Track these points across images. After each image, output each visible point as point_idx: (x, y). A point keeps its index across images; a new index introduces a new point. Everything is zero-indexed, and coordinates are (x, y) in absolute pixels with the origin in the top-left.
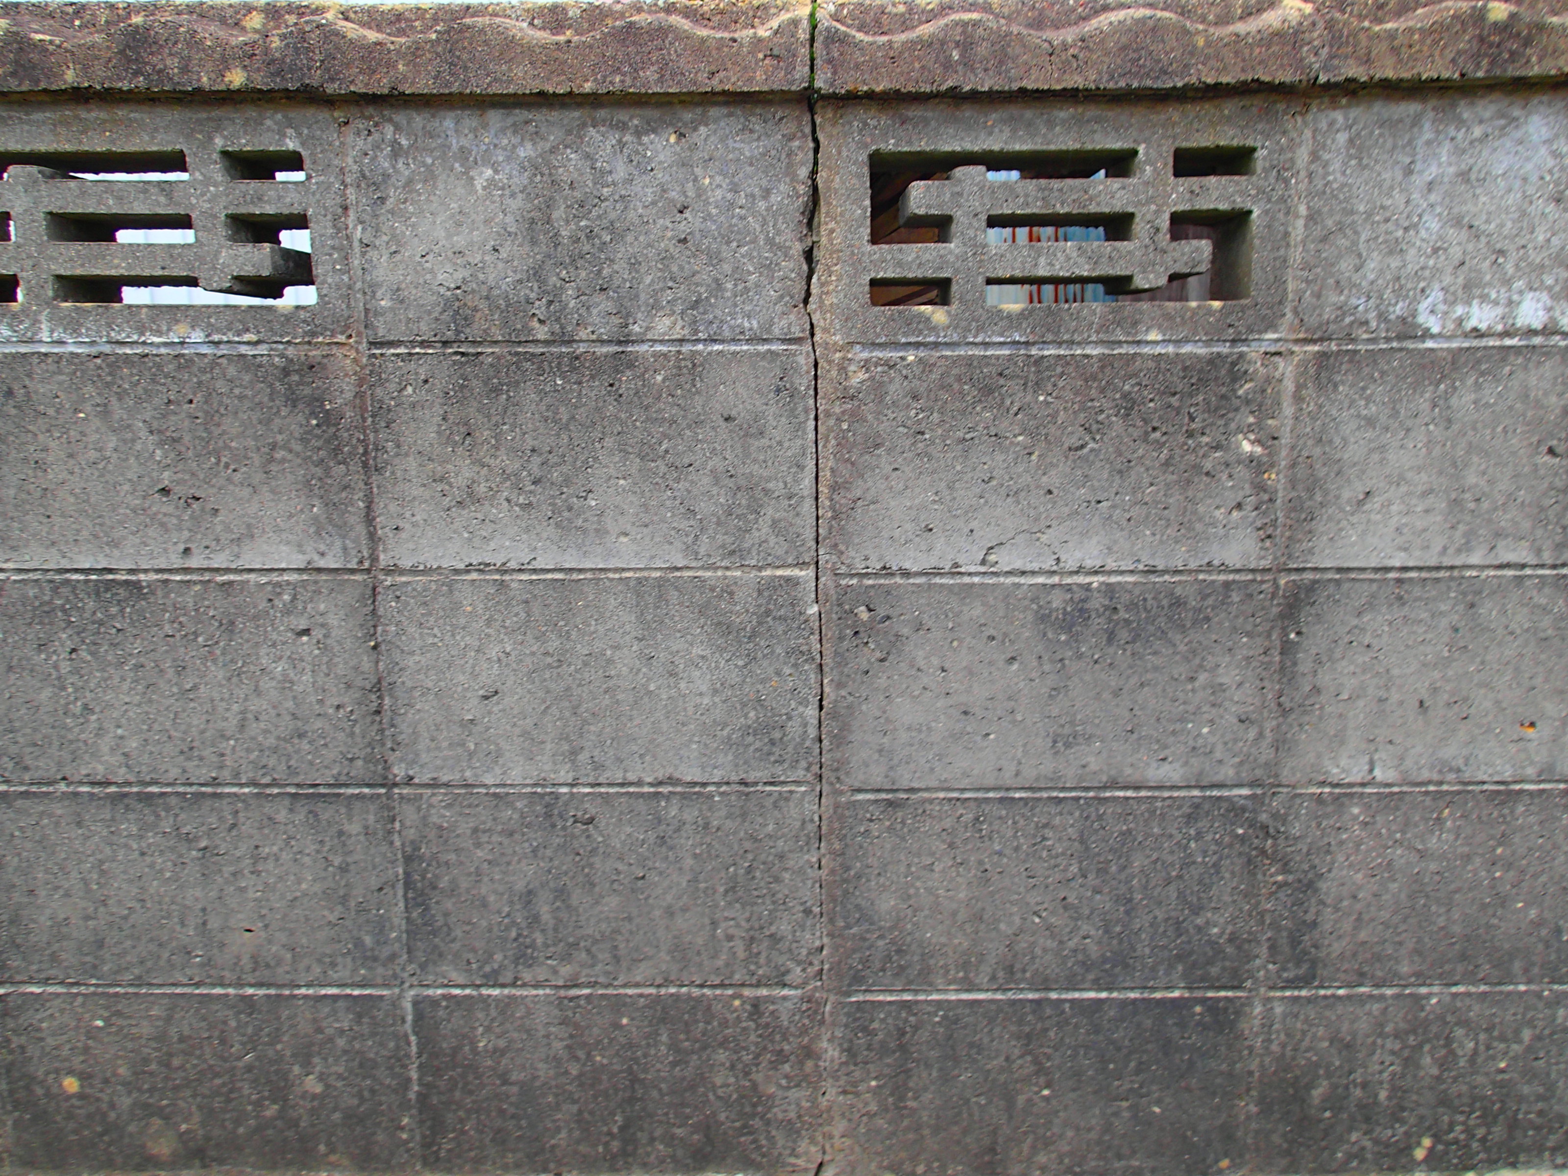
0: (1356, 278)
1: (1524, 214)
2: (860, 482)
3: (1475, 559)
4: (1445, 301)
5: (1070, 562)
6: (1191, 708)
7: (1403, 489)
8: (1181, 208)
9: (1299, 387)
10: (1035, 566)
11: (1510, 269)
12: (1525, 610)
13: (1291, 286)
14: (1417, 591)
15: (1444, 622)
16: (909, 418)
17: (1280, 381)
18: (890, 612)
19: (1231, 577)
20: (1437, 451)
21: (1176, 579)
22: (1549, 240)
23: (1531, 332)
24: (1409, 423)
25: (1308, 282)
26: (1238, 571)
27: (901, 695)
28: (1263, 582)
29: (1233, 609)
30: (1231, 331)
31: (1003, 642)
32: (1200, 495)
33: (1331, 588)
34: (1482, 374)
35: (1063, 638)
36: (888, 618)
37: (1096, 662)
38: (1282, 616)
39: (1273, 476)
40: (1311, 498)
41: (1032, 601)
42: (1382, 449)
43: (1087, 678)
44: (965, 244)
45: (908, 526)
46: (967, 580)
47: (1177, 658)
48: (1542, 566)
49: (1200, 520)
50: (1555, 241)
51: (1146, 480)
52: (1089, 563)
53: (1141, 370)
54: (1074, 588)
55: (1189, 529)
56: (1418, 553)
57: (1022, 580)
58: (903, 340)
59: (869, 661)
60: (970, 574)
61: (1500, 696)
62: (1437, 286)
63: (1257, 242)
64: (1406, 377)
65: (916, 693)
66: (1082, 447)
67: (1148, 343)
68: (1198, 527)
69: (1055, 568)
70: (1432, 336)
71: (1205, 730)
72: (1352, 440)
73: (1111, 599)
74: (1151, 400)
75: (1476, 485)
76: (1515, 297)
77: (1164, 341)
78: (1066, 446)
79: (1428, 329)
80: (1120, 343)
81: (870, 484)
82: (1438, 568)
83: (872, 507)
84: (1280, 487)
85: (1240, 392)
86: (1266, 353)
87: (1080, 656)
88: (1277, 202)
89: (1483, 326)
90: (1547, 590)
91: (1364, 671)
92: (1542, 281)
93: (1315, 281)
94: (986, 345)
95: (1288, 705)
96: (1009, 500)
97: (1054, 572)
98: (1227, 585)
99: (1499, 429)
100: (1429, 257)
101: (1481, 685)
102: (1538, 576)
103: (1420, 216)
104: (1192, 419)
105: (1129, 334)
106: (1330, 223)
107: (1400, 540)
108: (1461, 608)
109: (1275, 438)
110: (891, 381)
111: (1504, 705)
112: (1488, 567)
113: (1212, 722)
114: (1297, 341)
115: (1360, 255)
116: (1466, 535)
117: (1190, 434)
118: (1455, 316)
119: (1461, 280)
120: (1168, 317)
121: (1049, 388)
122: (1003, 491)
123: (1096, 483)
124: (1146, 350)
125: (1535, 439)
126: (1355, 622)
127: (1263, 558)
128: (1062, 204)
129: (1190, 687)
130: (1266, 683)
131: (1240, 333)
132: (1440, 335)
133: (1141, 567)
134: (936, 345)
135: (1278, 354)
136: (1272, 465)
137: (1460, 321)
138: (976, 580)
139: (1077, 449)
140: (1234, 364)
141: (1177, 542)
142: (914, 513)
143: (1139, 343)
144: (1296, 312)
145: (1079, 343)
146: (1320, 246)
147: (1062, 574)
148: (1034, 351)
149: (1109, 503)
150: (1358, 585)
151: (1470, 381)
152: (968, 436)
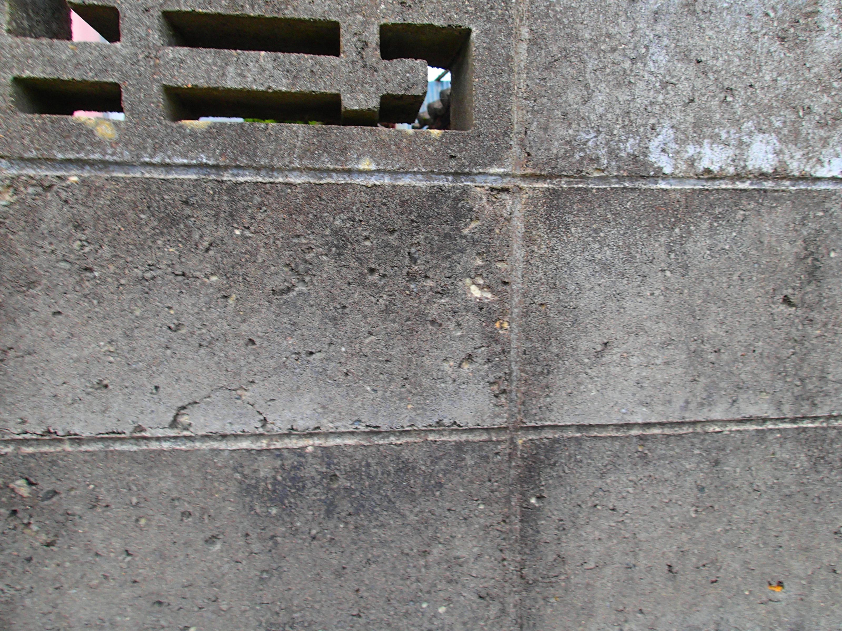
0: (584, 110)
1: (750, 51)
2: (11, 328)
3: (717, 414)
4: (676, 140)
5: (279, 424)
6: (424, 586)
7: (643, 339)
8: (390, 20)
9: (529, 228)
10: (237, 429)
11: (739, 109)
12: (768, 466)
13: (516, 117)
14: (661, 449)
15: (689, 481)
16: (72, 251)
17: (508, 220)
18: (58, 486)
19: (464, 437)
20: (675, 299)
21: (402, 440)
22: (775, 80)
23: (763, 176)
24: (645, 269)
25: (533, 112)
26: (471, 430)
27: (76, 585)
28: (499, 442)
29: (467, 473)
30: (453, 163)
31: (201, 518)
32: (426, 346)
33: (573, 448)
34: (716, 218)
35: (274, 511)
36: (55, 493)
37: (314, 538)
38: (521, 480)
39: (506, 325)
40: (546, 350)
41: (235, 469)
42: (618, 296)
43: (304, 556)
44: (134, 45)
45: (76, 382)
46: (154, 446)
47: (407, 530)
48: (782, 420)
49: (427, 373)
50: (781, 81)
51: (364, 329)
52: (301, 425)
53: (353, 204)
54: (285, 453)
55: (414, 385)
56: (660, 408)
57: (222, 445)
58: (60, 156)
59: (32, 547)
60: (158, 439)
61: (748, 557)
62: (667, 123)
63: (477, 65)
64: (640, 220)
65: (95, 582)
66: (289, 289)
67: (361, 172)
68: (426, 381)
69: (261, 430)
70: (665, 177)
71: (442, 610)
72: (588, 286)
73: (329, 465)
74: (367, 238)
75: (716, 335)
76: (745, 139)
77: (379, 171)
78: (269, 288)
79: (660, 168)
80: (328, 171)
81: (24, 330)
82: (681, 424)
83: (28, 358)
84: (513, 336)
85: (466, 232)
86: (492, 189)
87: (295, 532)
88: (496, 22)
89: (715, 168)
90: (788, 445)
91: (610, 538)
92: (771, 123)
93: (540, 112)
94: (167, 166)
95: (531, 577)
96: (202, 351)
97: (261, 435)
98: (459, 446)
99: (735, 277)
100: (658, 92)
101: (727, 546)
102: (779, 430)
103: (647, 47)
104: (414, 260)
105: (338, 160)
106: (554, 49)
107: (641, 395)
108: (705, 465)
109: (506, 283)
110: (47, 205)
111: (751, 566)
112: (730, 421)
113: (449, 600)
114: (524, 177)
115: (587, 86)
116: (706, 388)
117: (412, 277)
118: (686, 156)
119: (690, 119)
120: (380, 143)
121: (246, 221)
122: (194, 341)
123: (306, 333)
124: (359, 180)
125: (769, 288)
126: (599, 483)
127: (497, 416)
128: (252, 6)
129: (422, 562)
130: (507, 555)
131: (463, 165)
132: (673, 176)
133: (362, 428)
134: (105, 164)
135: (505, 190)
136: (504, 314)
137: (692, 162)
138: (166, 445)
139: (282, 292)
140: (457, 200)
141: (401, 399)
142: (82, 366)
143: (349, 172)
144: (522, 146)
145: (280, 170)
146: (545, 75)
147: (271, 437)
148: (227, 177)
149: (323, 355)
150: (599, 444)
151: (704, 226)
152: (148, 275)
